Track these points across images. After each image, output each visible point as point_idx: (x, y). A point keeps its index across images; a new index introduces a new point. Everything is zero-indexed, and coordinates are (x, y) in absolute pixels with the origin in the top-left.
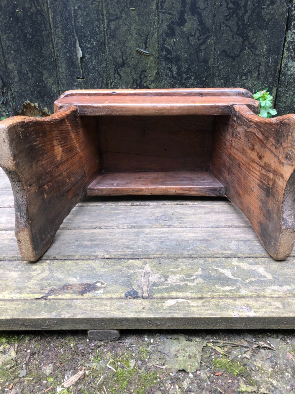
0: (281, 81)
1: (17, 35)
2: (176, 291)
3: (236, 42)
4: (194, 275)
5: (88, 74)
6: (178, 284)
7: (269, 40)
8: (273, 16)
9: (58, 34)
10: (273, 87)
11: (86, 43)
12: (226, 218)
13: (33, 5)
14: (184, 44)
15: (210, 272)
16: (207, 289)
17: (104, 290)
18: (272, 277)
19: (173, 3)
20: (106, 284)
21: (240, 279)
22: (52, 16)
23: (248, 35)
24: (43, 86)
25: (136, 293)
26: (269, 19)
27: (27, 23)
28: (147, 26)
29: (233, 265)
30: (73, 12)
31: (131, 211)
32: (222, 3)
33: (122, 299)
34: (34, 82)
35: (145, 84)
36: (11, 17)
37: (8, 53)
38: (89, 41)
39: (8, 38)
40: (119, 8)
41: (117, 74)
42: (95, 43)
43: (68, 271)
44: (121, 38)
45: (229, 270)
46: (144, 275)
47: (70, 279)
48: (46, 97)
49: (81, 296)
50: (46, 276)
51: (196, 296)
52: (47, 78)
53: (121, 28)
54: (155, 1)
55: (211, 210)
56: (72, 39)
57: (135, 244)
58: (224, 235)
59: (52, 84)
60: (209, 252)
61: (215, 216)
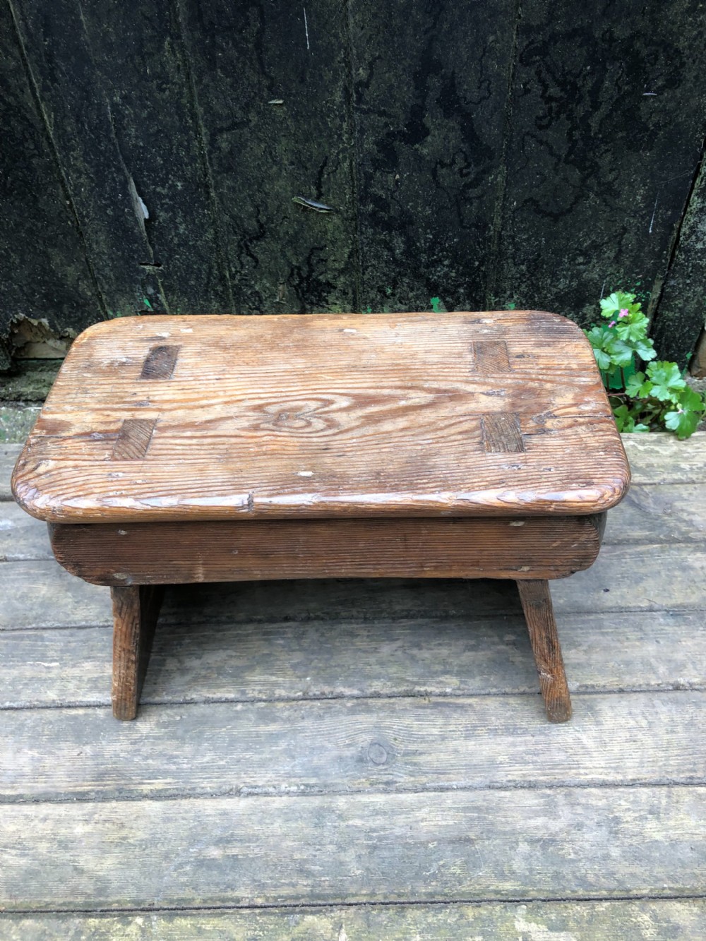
0: (676, 265)
3: (566, 179)
5: (171, 257)
7: (652, 176)
8: (670, 117)
9: (74, 165)
10: (653, 280)
11: (156, 184)
12: (511, 750)
14: (422, 186)
22: (53, 121)
23: (596, 163)
24: (54, 284)
26: (658, 123)
28: (319, 145)
29: (517, 934)
30: (109, 108)
32: (528, 86)
34: (30, 274)
35: (321, 277)
38: (165, 180)
40: (238, 99)
41: (247, 255)
42: (179, 184)
44: (251, 172)
48: (66, 305)
52: (62, 265)
53: (249, 149)
54: (341, 83)
55: (479, 720)
56: (115, 175)
57: (315, 856)
58: (503, 820)
59: (79, 279)
60: (471, 885)
61: (488, 744)
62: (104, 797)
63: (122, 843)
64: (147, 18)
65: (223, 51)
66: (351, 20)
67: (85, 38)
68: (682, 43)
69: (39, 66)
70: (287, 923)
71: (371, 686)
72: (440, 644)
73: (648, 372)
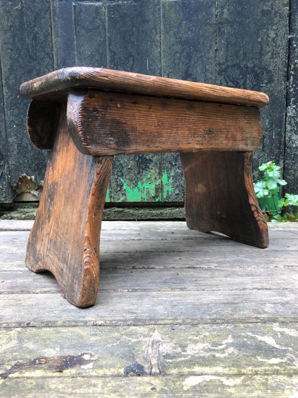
0: (287, 154)
1: (21, 111)
2: (200, 365)
4: (223, 343)
6: (202, 355)
7: (270, 115)
10: (279, 160)
12: (252, 280)
15: (245, 339)
16: (244, 362)
17: (94, 364)
20: (97, 356)
21: (290, 349)
24: (42, 159)
25: (140, 367)
29: (275, 331)
31: (132, 274)
32: (222, 82)
33: (120, 376)
34: (33, 155)
35: (147, 157)
36: (17, 95)
37: (10, 128)
39: (12, 114)
43: (45, 340)
45: (271, 337)
46: (153, 344)
47: (46, 350)
48: (43, 169)
49: (58, 373)
50: (12, 347)
51: (231, 372)
55: (232, 273)
57: (138, 308)
58: (254, 297)
60: (239, 316)
61: (238, 278)
62: (12, 293)
63: (18, 305)
70: (118, 329)
71: (169, 265)
72: (206, 257)
73: (285, 196)
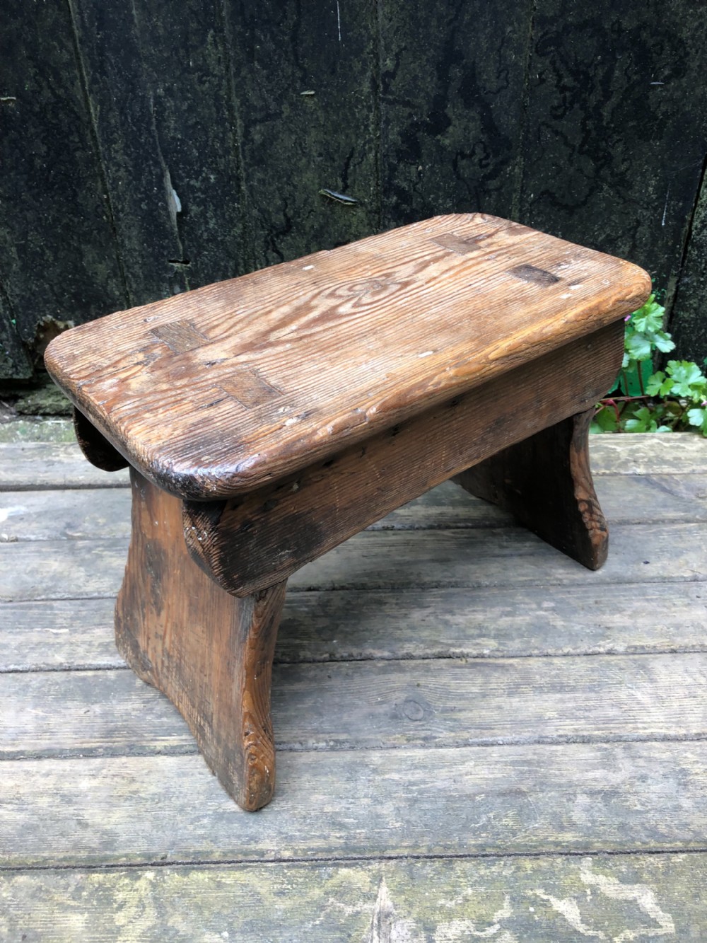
0: (689, 262)
1: (9, 161)
3: (580, 170)
4: (495, 920)
5: (199, 254)
7: (663, 166)
8: (677, 106)
9: (115, 158)
10: (668, 277)
11: (191, 178)
13: (44, 84)
14: (443, 177)
15: (532, 909)
18: (673, 925)
19: (415, 78)
21: (601, 935)
22: (98, 114)
23: (609, 153)
24: (84, 282)
26: (667, 112)
27: (32, 130)
28: (347, 136)
29: (583, 885)
30: (152, 100)
31: (330, 683)
32: (543, 76)
34: (61, 272)
38: (199, 173)
40: (272, 90)
41: (273, 251)
42: (212, 177)
43: (199, 908)
44: (281, 164)
45: (575, 902)
46: (379, 921)
47: (207, 937)
48: (93, 306)
50: (149, 929)
52: (94, 262)
53: (280, 140)
54: (369, 74)
55: (522, 678)
56: (152, 168)
57: (348, 809)
58: (557, 772)
59: (109, 277)
60: (526, 837)
61: (534, 700)
62: (113, 753)
63: (133, 796)
64: (193, 12)
65: (261, 43)
66: (381, 13)
67: (135, 31)
68: (685, 34)
69: (90, 58)
70: (319, 876)
71: (402, 647)
72: (474, 611)
73: (667, 370)
